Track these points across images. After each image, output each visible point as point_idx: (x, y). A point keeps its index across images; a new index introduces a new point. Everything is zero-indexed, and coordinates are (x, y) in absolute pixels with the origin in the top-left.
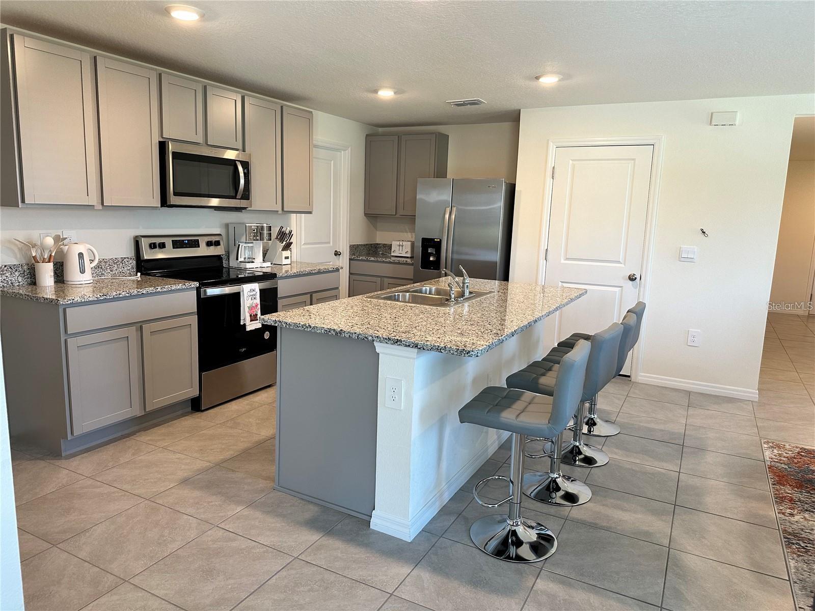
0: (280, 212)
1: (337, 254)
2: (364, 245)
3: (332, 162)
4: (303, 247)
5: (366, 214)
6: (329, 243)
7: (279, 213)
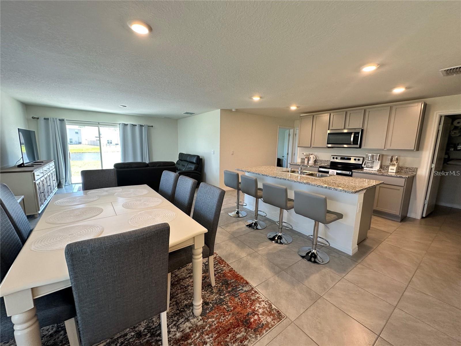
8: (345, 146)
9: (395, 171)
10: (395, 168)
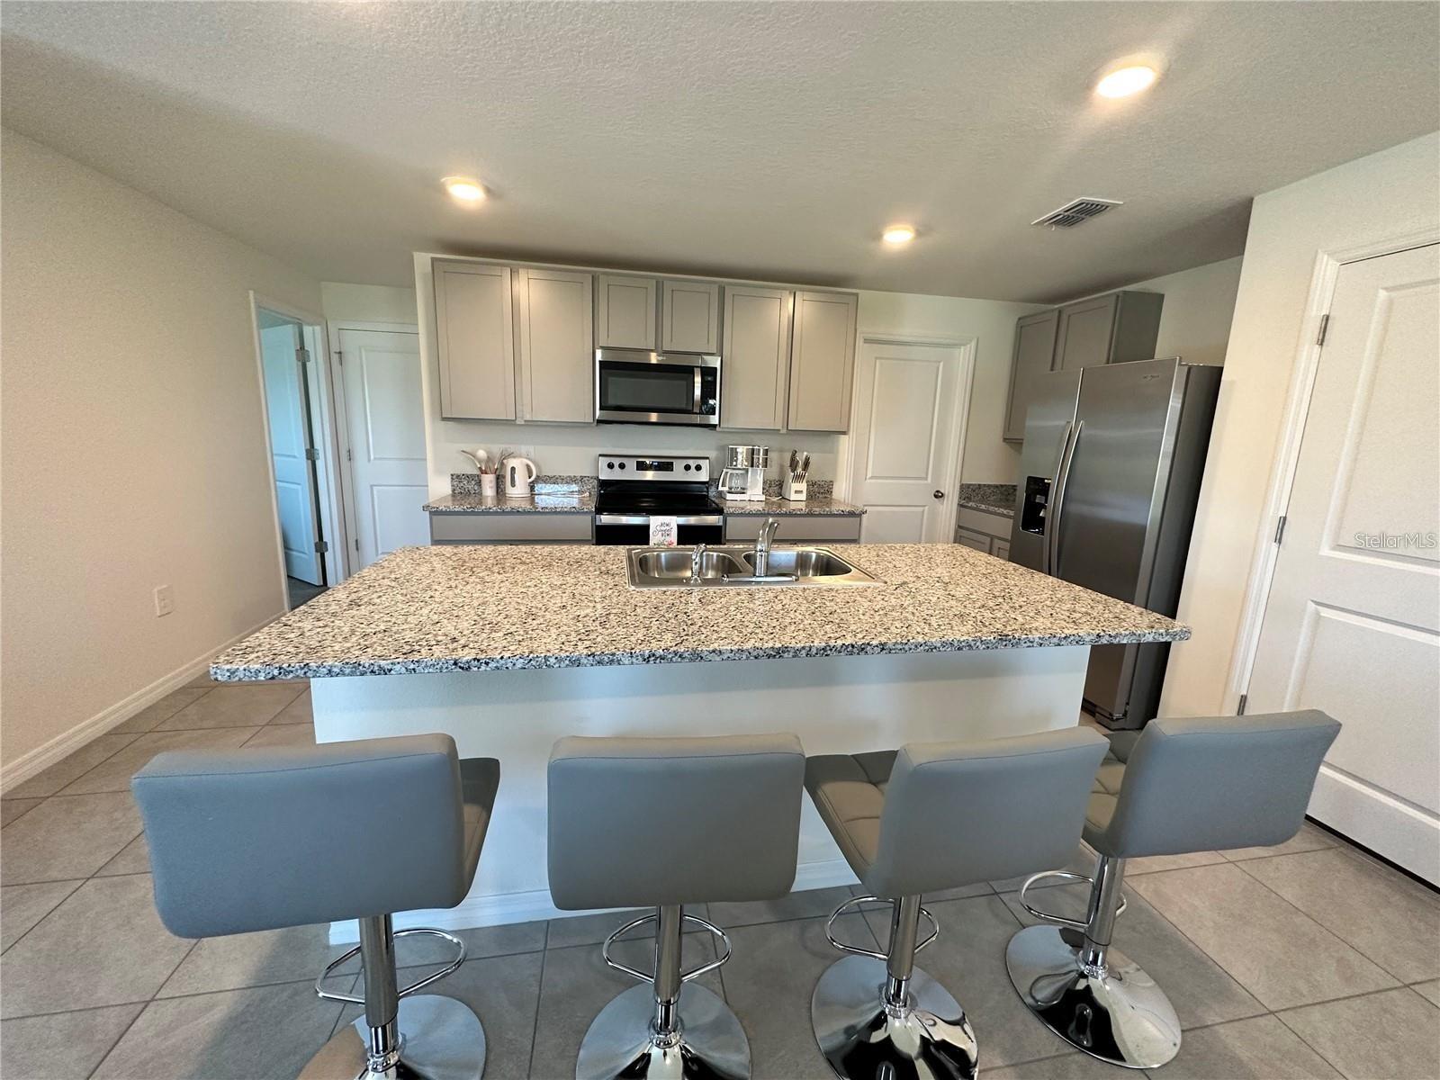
0: (784, 431)
1: (939, 495)
2: (996, 486)
3: (942, 364)
4: (868, 481)
5: (1005, 440)
6: (926, 479)
7: (781, 432)
8: (654, 417)
9: (803, 497)
10: (803, 486)
